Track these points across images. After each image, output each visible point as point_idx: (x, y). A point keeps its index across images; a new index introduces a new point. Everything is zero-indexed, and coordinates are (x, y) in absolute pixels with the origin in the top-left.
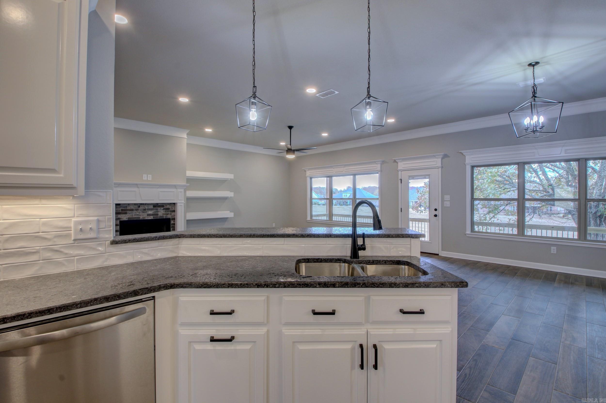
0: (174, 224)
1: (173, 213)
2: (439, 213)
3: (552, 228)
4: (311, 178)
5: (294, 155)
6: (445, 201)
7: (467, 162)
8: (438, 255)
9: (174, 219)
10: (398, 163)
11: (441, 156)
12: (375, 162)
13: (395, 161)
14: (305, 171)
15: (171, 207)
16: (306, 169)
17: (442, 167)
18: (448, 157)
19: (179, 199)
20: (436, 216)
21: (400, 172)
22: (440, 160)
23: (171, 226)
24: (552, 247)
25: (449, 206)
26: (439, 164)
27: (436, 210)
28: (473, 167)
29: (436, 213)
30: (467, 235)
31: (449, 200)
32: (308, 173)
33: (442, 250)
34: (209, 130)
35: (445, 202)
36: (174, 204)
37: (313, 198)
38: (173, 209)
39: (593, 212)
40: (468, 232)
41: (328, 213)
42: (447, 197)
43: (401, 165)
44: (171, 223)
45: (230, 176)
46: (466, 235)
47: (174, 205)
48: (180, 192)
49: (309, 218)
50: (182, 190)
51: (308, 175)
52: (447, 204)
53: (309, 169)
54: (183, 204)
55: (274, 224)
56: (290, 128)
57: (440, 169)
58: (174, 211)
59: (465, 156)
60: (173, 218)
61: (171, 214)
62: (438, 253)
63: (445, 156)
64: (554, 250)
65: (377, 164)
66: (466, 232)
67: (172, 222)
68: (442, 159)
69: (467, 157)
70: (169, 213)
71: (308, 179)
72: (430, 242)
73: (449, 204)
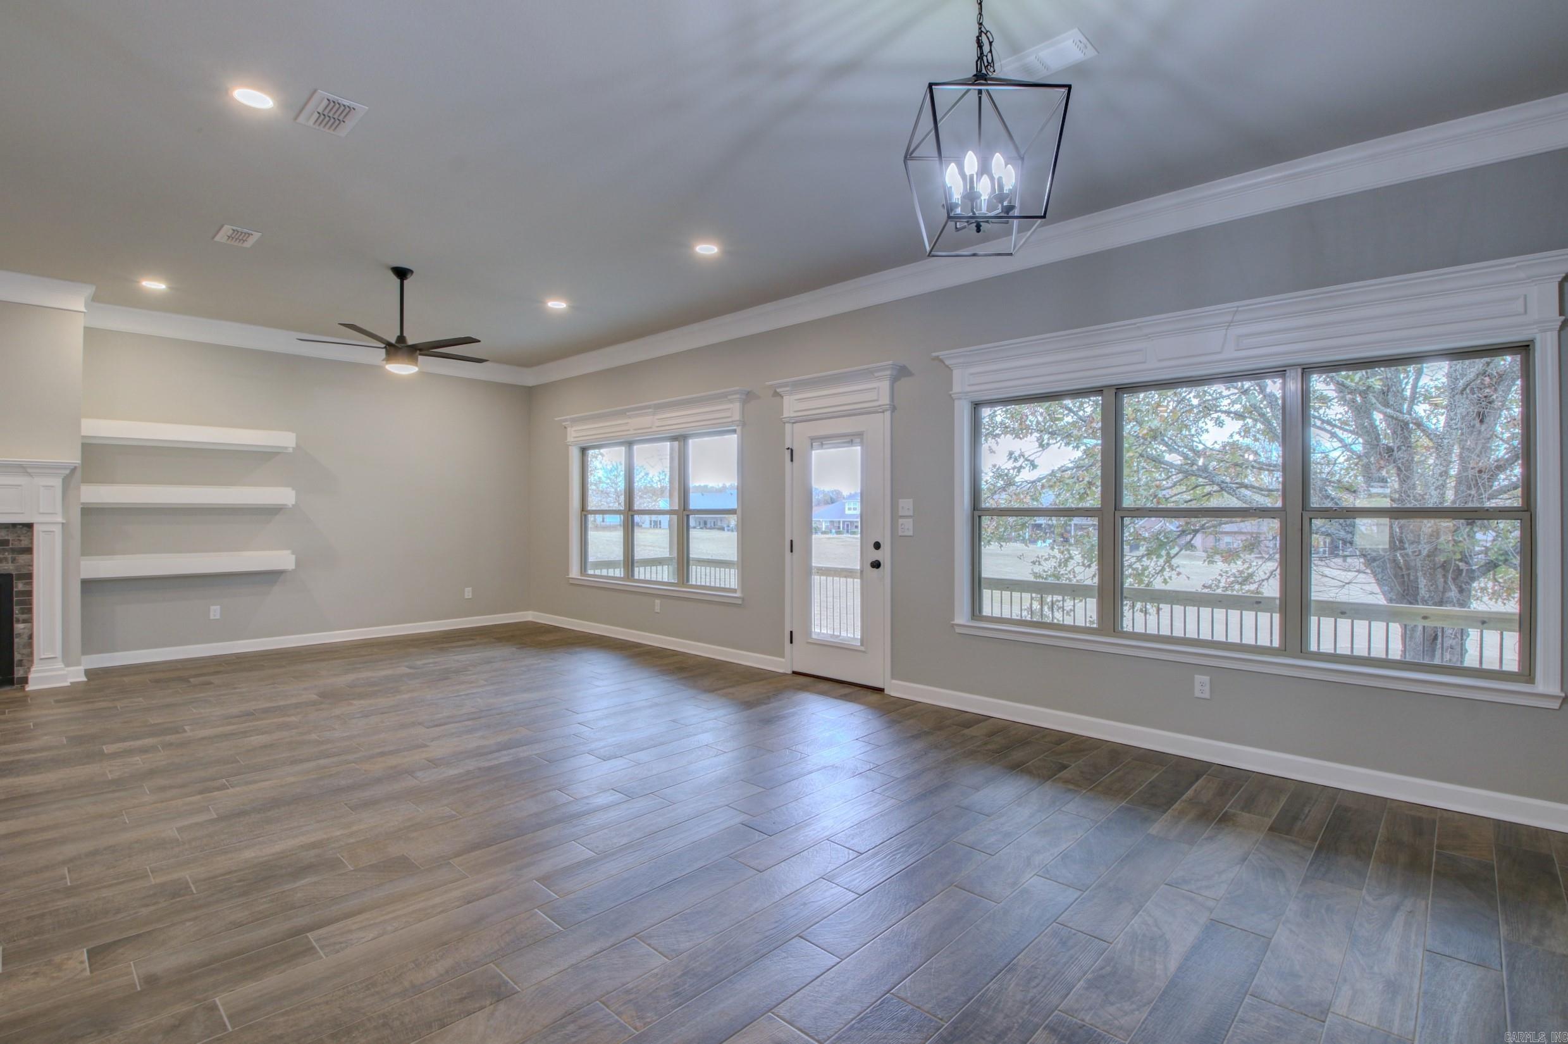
0: (29, 593)
1: (22, 559)
2: (884, 555)
3: (1256, 606)
4: (584, 450)
5: (417, 365)
6: (902, 517)
7: (956, 388)
8: (881, 690)
9: (28, 577)
10: (782, 397)
11: (888, 372)
12: (724, 396)
13: (775, 392)
14: (565, 428)
15: (16, 535)
16: (566, 420)
17: (893, 409)
18: (908, 374)
19: (41, 511)
20: (876, 565)
21: (788, 427)
22: (885, 385)
23: (15, 599)
24: (1196, 676)
25: (911, 533)
26: (886, 399)
27: (877, 546)
28: (977, 406)
29: (878, 556)
30: (958, 630)
31: (911, 513)
32: (575, 434)
33: (893, 677)
34: (154, 285)
35: (901, 521)
36: (29, 526)
37: (589, 508)
38: (25, 543)
39: (1425, 553)
40: (962, 617)
41: (675, 555)
42: (906, 505)
43: (792, 405)
44: (15, 589)
45: (285, 439)
46: (955, 627)
47: (28, 531)
48: (43, 486)
49: (574, 572)
50: (57, 483)
51: (573, 440)
52: (907, 527)
53: (574, 421)
54: (58, 530)
55: (470, 589)
56: (402, 273)
57: (888, 414)
58: (29, 550)
59: (949, 368)
60: (25, 571)
61: (14, 560)
62: (882, 687)
63: (901, 373)
64: (1202, 685)
65: (731, 401)
66: (953, 620)
67: (19, 586)
68: (894, 380)
69: (957, 374)
70: (9, 556)
71: (575, 454)
72: (862, 648)
73: (911, 527)
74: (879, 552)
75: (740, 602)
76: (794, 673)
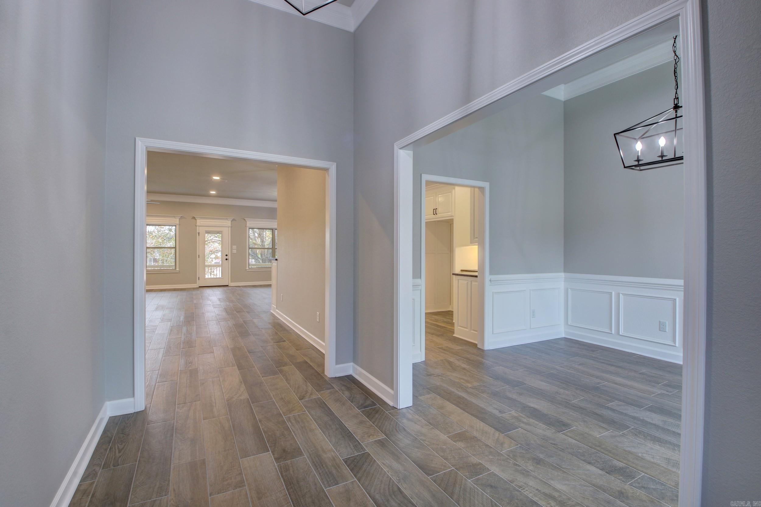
2: (229, 257)
6: (233, 249)
7: (247, 225)
8: (228, 286)
10: (196, 220)
11: (231, 220)
12: (174, 217)
13: (194, 218)
17: (231, 227)
18: (235, 220)
20: (227, 259)
21: (197, 227)
22: (230, 222)
25: (235, 253)
26: (230, 225)
29: (227, 257)
30: (247, 270)
33: (231, 282)
40: (247, 268)
42: (234, 247)
43: (199, 222)
52: (235, 251)
59: (246, 221)
62: (228, 285)
65: (176, 218)
72: (222, 278)
73: (236, 251)
74: (228, 256)
75: (178, 272)
76: (199, 287)
